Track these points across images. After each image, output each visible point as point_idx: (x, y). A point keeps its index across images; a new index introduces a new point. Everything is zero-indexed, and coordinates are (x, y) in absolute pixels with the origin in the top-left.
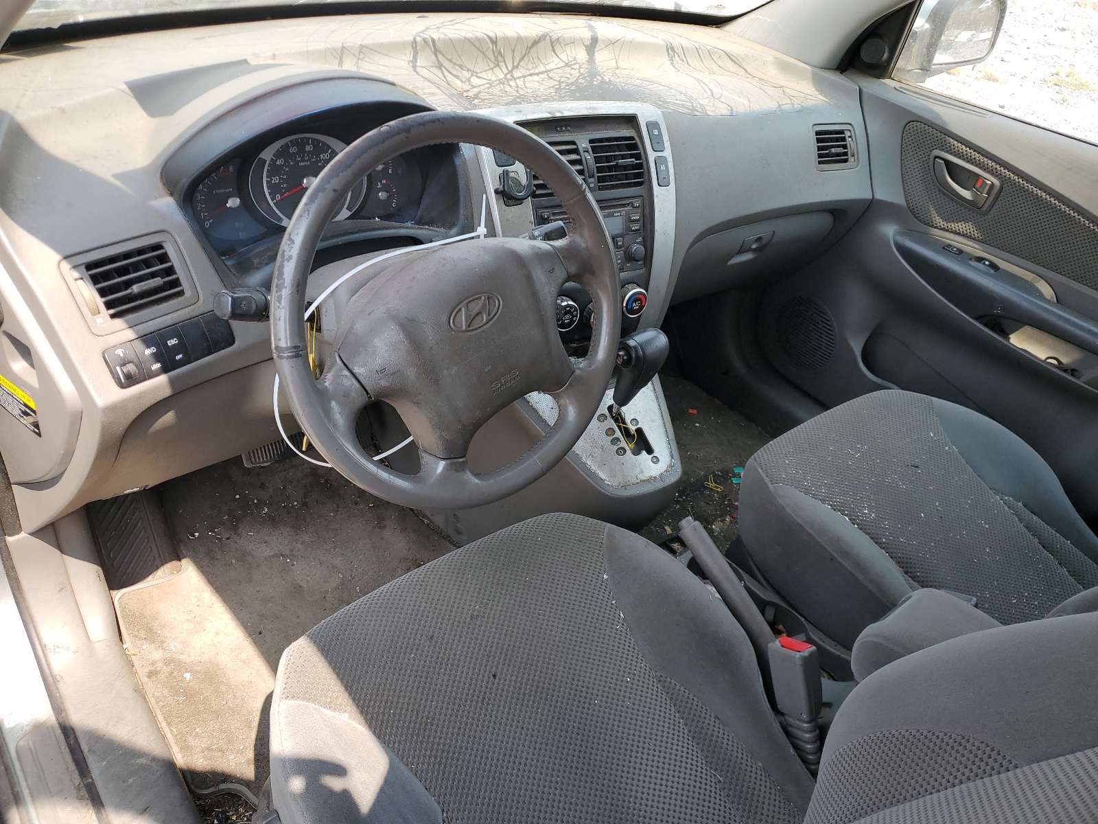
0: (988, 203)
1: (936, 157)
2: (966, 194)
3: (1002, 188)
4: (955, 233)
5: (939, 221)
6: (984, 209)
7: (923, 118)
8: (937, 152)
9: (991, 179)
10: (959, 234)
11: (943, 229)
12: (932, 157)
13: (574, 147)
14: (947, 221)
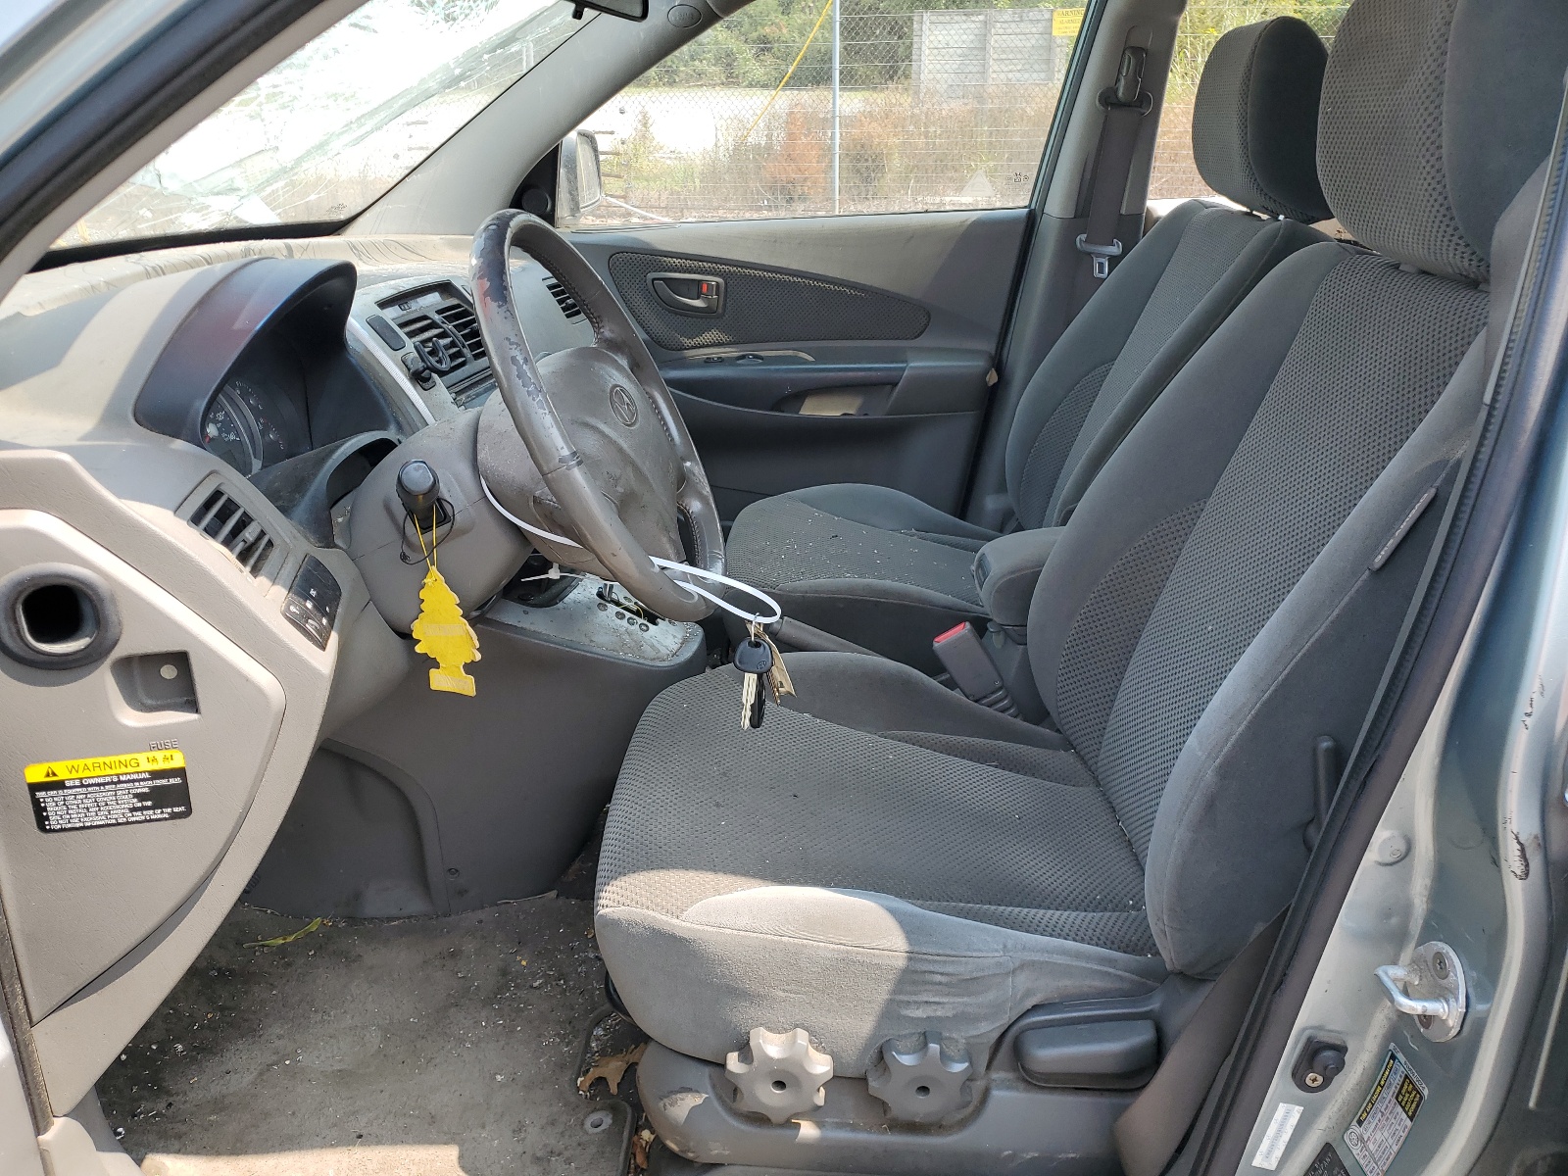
0: (721, 303)
1: (654, 279)
2: (698, 303)
3: (726, 284)
4: (703, 346)
5: (687, 342)
6: (720, 311)
7: (622, 247)
8: (651, 276)
9: (714, 280)
10: (708, 346)
11: (693, 348)
12: (649, 282)
13: (429, 321)
14: (691, 338)
